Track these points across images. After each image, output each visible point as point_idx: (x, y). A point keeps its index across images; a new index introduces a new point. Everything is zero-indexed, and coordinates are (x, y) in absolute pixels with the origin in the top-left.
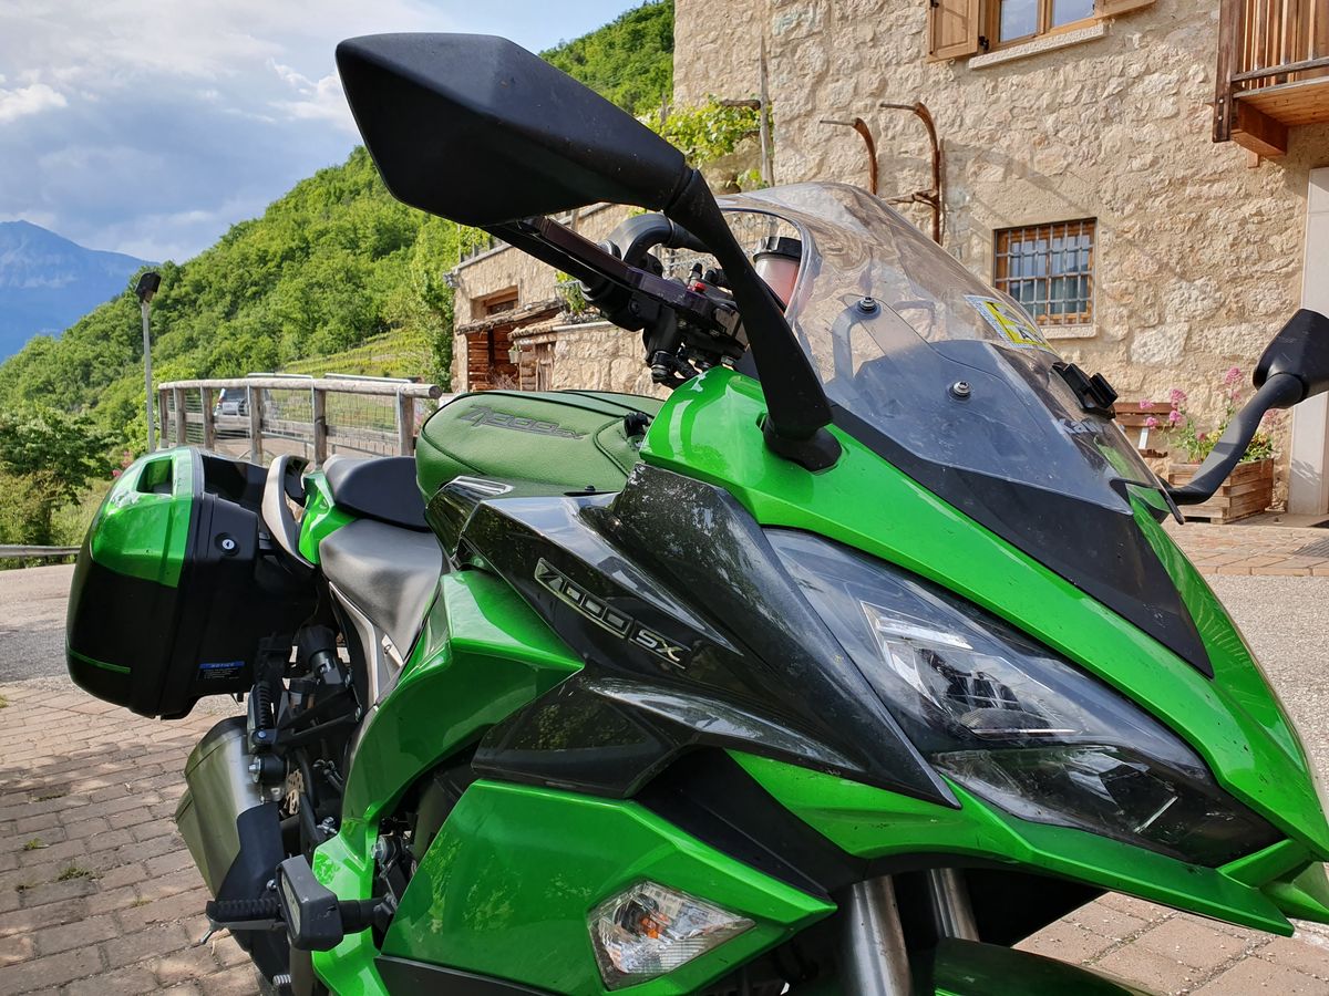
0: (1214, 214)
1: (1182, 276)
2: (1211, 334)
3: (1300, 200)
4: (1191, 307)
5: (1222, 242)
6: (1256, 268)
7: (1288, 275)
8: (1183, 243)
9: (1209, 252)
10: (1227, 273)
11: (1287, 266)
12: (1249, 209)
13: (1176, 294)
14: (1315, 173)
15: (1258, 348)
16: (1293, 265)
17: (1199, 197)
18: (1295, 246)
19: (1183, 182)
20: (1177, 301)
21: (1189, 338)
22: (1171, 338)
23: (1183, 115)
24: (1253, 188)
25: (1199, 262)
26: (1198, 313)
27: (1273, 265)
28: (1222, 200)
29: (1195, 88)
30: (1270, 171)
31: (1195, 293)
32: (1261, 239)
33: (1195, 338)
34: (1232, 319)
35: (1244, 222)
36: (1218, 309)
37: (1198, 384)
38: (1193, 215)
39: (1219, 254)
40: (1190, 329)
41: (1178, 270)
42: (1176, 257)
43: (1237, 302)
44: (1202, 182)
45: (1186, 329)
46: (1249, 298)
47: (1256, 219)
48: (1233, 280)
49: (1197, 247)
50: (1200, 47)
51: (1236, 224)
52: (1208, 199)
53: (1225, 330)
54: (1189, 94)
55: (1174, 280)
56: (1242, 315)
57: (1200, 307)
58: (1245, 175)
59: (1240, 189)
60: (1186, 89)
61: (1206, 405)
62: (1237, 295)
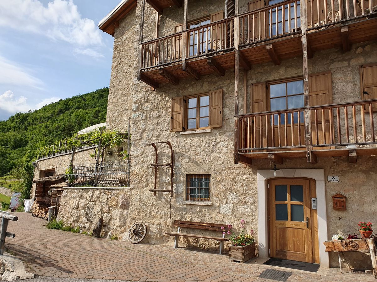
0: (237, 177)
1: (231, 192)
2: (238, 207)
3: (256, 176)
4: (233, 200)
5: (239, 184)
6: (247, 192)
7: (255, 194)
8: (231, 184)
9: (237, 186)
10: (241, 192)
11: (254, 192)
12: (245, 177)
13: (230, 196)
14: (258, 171)
15: (249, 212)
16: (255, 192)
17: (234, 173)
18: (256, 187)
19: (230, 168)
20: (230, 198)
21: (233, 208)
22: (229, 207)
23: (229, 153)
24: (246, 172)
25: (234, 189)
26: (235, 202)
27: (251, 192)
28: (239, 174)
29: (231, 147)
30: (249, 169)
31: (234, 197)
32: (248, 185)
33: (235, 208)
34: (243, 204)
35: (244, 180)
36: (240, 201)
37: (236, 220)
38: (233, 177)
39: (239, 187)
40: (234, 206)
41: (230, 190)
42: (229, 187)
43: (244, 200)
44: (234, 169)
45: (233, 205)
46: (246, 199)
47: (247, 180)
48: (243, 194)
49: (234, 185)
50: (232, 138)
51: (242, 180)
52: (236, 173)
53: (242, 207)
54: (230, 148)
55: (229, 193)
56: (245, 203)
57: (236, 200)
58: (244, 169)
59: (243, 172)
60: (229, 147)
61: (238, 226)
62: (244, 198)
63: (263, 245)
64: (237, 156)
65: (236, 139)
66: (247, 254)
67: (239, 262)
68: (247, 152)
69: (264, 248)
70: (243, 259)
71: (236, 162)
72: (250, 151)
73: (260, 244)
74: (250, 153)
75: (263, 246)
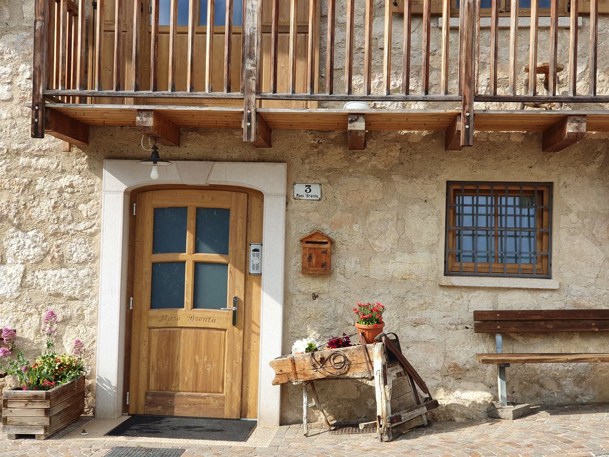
0: (40, 181)
1: (18, 227)
2: (40, 274)
3: (98, 180)
4: (26, 252)
5: (46, 204)
6: (70, 227)
7: (92, 235)
8: (18, 202)
9: (37, 210)
10: (51, 228)
11: (91, 228)
12: (64, 182)
13: (13, 241)
14: (107, 163)
15: (73, 289)
16: (94, 228)
17: (30, 167)
18: (96, 213)
19: (18, 153)
20: (15, 247)
21: (24, 277)
22: (10, 276)
23: (16, 101)
24: (67, 167)
25: (30, 218)
26: (30, 258)
27: (81, 226)
28: (46, 172)
29: (23, 82)
30: (78, 155)
31: (28, 242)
32: (74, 206)
33: (29, 278)
34: (55, 265)
35: (61, 191)
36: (45, 256)
37: (31, 315)
38: (25, 180)
39: (44, 213)
40: (25, 270)
41: (15, 222)
42: (13, 211)
43: (58, 252)
44: (31, 155)
45: (22, 269)
46: (66, 249)
47: (69, 190)
48: (55, 234)
49: (29, 205)
50: (26, 52)
51: (56, 191)
52: (36, 169)
53: (50, 273)
54: (19, 86)
55: (12, 230)
56: (61, 262)
57: (33, 253)
58: (62, 155)
59: (58, 165)
60: (18, 81)
61: (37, 332)
62: (58, 246)
63: (109, 383)
64: (40, 113)
65: (38, 56)
66: (59, 413)
67: (32, 437)
68: (74, 102)
69: (111, 391)
70: (46, 428)
71: (37, 133)
72: (83, 99)
73: (100, 380)
74: (83, 106)
75: (111, 386)
